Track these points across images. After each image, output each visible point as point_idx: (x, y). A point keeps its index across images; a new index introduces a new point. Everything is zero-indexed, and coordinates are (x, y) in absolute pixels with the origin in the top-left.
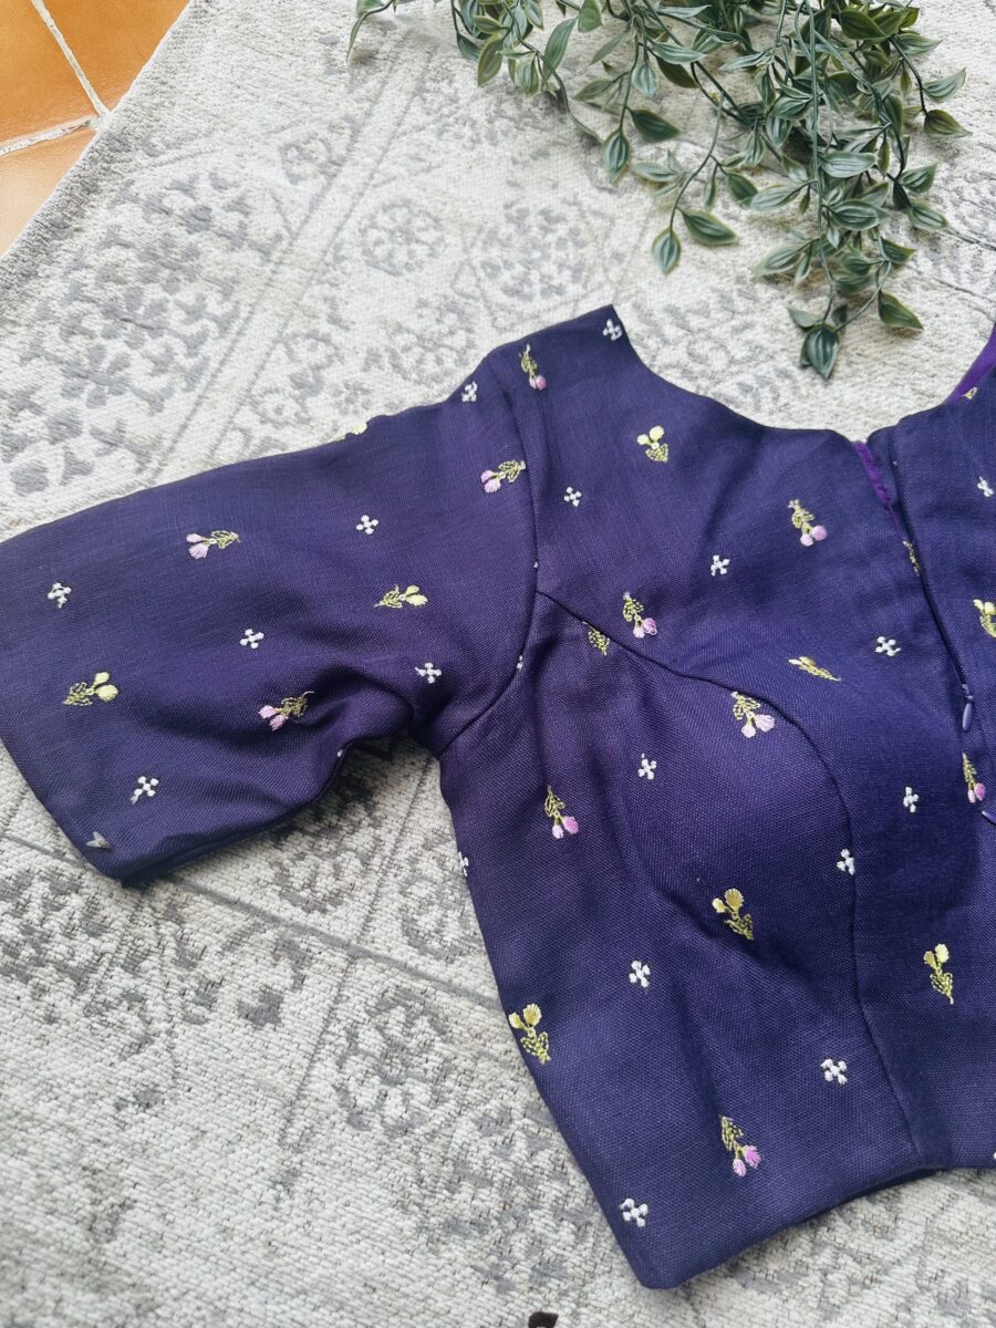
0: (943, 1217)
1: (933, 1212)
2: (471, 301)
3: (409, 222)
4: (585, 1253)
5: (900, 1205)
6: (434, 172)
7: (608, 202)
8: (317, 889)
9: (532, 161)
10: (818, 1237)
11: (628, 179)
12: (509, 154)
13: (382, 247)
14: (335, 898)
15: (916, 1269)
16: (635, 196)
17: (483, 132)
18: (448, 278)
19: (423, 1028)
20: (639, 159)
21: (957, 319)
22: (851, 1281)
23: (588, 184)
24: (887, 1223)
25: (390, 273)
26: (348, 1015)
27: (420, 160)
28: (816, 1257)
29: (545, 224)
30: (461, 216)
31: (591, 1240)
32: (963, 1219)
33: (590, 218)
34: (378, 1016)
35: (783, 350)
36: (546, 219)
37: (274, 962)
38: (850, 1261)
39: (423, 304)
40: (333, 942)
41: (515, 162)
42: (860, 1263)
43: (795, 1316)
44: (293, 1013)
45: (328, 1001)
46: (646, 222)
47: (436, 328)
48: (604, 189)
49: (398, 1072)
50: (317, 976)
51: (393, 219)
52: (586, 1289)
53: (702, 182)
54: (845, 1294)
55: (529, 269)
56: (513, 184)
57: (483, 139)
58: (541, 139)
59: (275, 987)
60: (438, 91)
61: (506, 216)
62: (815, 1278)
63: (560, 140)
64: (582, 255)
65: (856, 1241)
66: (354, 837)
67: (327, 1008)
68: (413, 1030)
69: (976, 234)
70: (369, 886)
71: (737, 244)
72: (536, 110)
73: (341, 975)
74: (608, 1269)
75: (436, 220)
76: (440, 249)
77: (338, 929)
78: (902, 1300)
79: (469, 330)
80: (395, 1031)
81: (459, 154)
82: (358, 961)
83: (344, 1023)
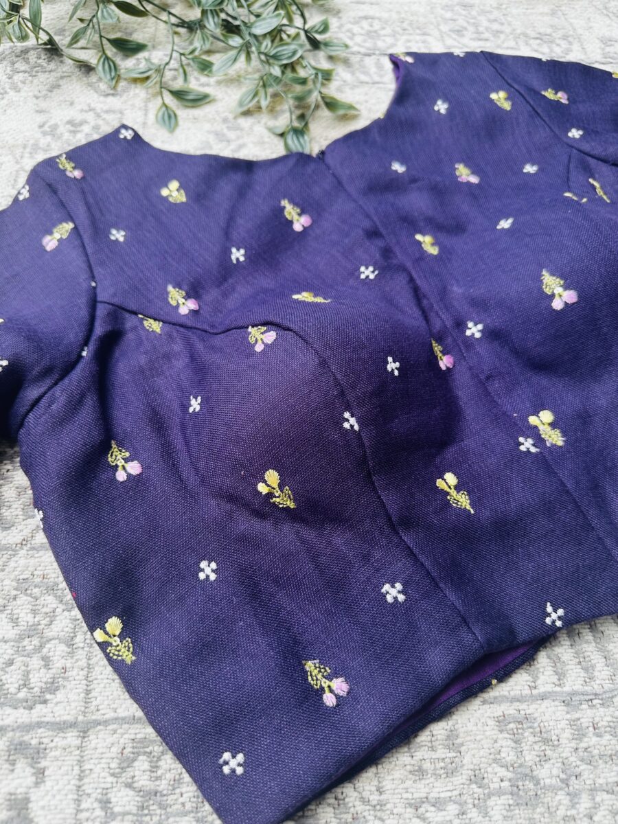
7: (113, 102)
8: (32, 685)
9: (49, 94)
10: (571, 788)
11: (122, 84)
12: (31, 94)
14: (52, 687)
16: (132, 93)
17: (7, 86)
18: (9, 184)
19: (167, 767)
20: (126, 69)
23: (96, 95)
26: (95, 785)
28: (578, 806)
29: (72, 128)
30: (7, 142)
34: (124, 775)
37: (11, 768)
38: (606, 796)
40: (61, 727)
44: (43, 808)
45: (73, 782)
46: (146, 106)
48: (108, 95)
49: (158, 818)
50: (55, 763)
53: (176, 70)
56: (40, 112)
57: (9, 90)
58: (52, 78)
59: (19, 791)
61: (42, 132)
63: (65, 74)
65: (602, 775)
66: (52, 626)
67: (75, 788)
68: (159, 772)
70: (80, 663)
71: (214, 100)
73: (78, 752)
77: (62, 712)
80: (143, 781)
82: (90, 733)
83: (94, 795)
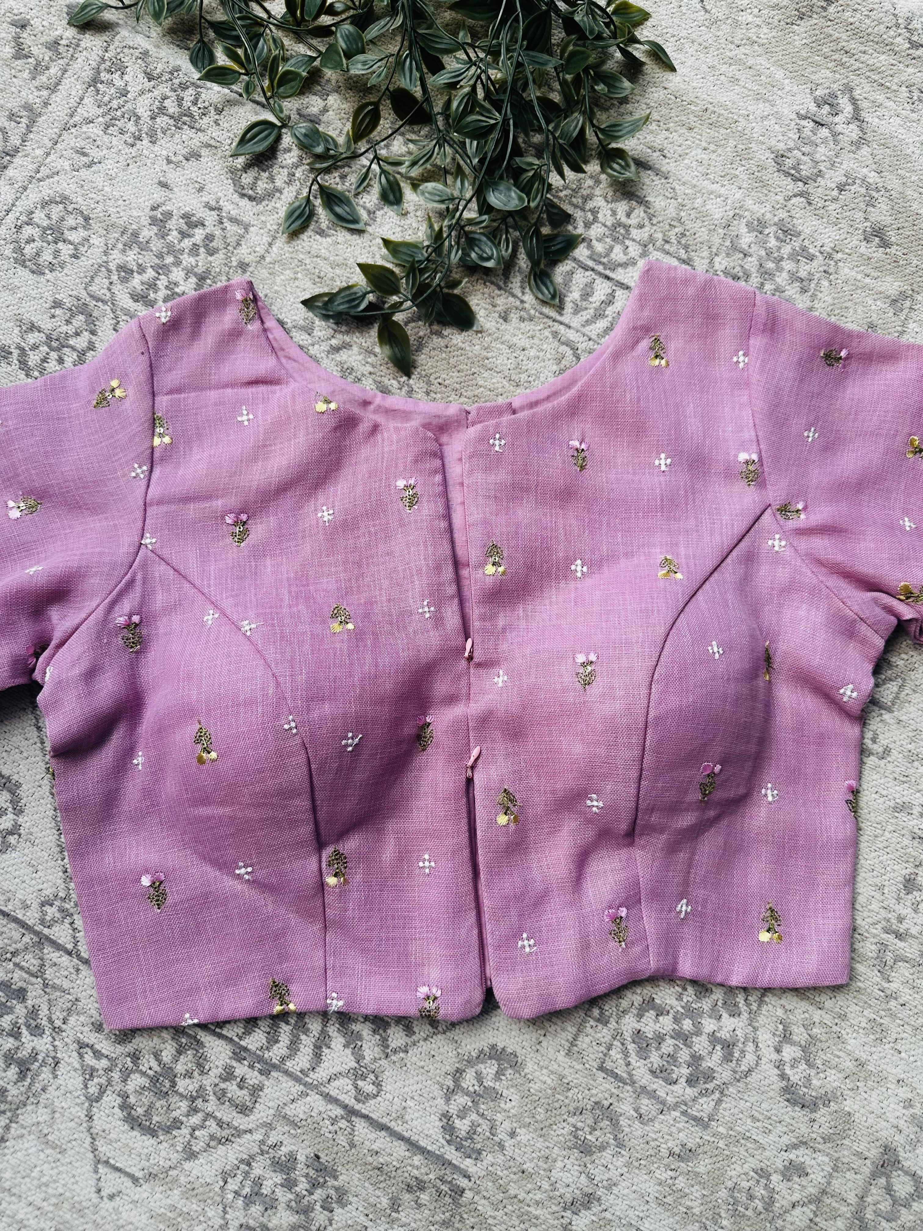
0: (291, 1106)
1: (284, 1101)
2: (100, 304)
3: (63, 219)
4: (22, 1089)
5: (260, 1093)
6: (95, 168)
13: (32, 245)
15: (261, 1138)
21: (541, 354)
22: (212, 1137)
24: (248, 1103)
25: (33, 272)
27: (84, 154)
31: (29, 1080)
32: (306, 1110)
33: (227, 224)
35: (370, 373)
36: (186, 223)
39: (57, 304)
41: (169, 162)
42: (221, 1127)
43: (163, 1154)
47: (64, 328)
51: (49, 217)
52: (19, 1112)
54: (205, 1146)
55: (159, 274)
60: (111, 83)
62: (185, 1131)
64: (211, 262)
69: (595, 260)
72: (196, 109)
74: (35, 1101)
75: (87, 219)
76: (83, 249)
78: (245, 1156)
79: (93, 333)
81: (120, 151)
